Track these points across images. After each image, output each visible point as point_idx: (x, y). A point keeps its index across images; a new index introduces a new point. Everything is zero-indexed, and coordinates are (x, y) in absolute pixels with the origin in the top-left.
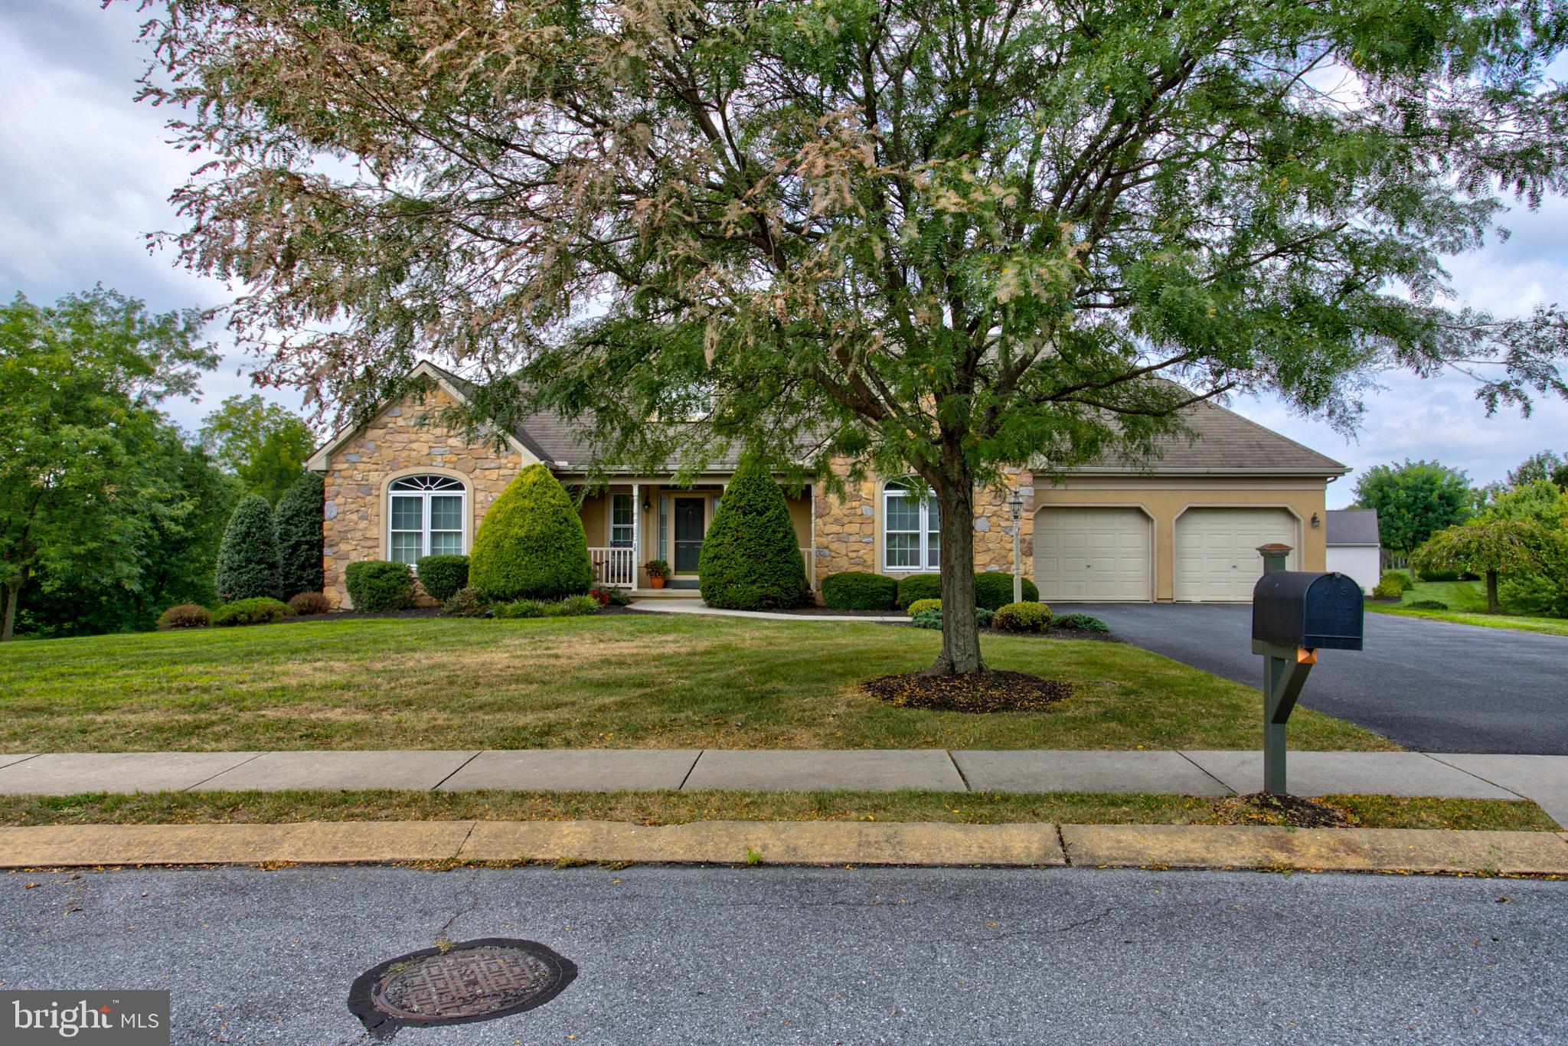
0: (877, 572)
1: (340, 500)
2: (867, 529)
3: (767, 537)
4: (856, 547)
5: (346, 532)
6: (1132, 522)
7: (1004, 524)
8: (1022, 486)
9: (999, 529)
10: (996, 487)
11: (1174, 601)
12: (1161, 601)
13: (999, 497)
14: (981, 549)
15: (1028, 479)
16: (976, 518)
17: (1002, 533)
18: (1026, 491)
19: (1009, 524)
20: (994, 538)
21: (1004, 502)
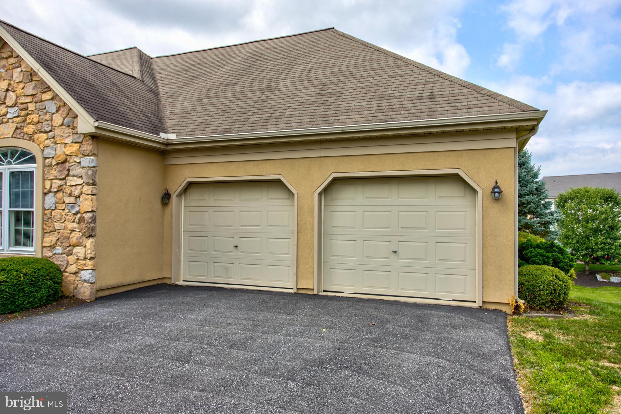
7: (68, 200)
8: (84, 155)
9: (63, 206)
10: (61, 158)
11: (315, 292)
12: (301, 292)
13: (64, 169)
14: (48, 229)
15: (88, 146)
16: (45, 194)
17: (66, 211)
18: (86, 161)
19: (72, 200)
20: (59, 216)
21: (68, 175)
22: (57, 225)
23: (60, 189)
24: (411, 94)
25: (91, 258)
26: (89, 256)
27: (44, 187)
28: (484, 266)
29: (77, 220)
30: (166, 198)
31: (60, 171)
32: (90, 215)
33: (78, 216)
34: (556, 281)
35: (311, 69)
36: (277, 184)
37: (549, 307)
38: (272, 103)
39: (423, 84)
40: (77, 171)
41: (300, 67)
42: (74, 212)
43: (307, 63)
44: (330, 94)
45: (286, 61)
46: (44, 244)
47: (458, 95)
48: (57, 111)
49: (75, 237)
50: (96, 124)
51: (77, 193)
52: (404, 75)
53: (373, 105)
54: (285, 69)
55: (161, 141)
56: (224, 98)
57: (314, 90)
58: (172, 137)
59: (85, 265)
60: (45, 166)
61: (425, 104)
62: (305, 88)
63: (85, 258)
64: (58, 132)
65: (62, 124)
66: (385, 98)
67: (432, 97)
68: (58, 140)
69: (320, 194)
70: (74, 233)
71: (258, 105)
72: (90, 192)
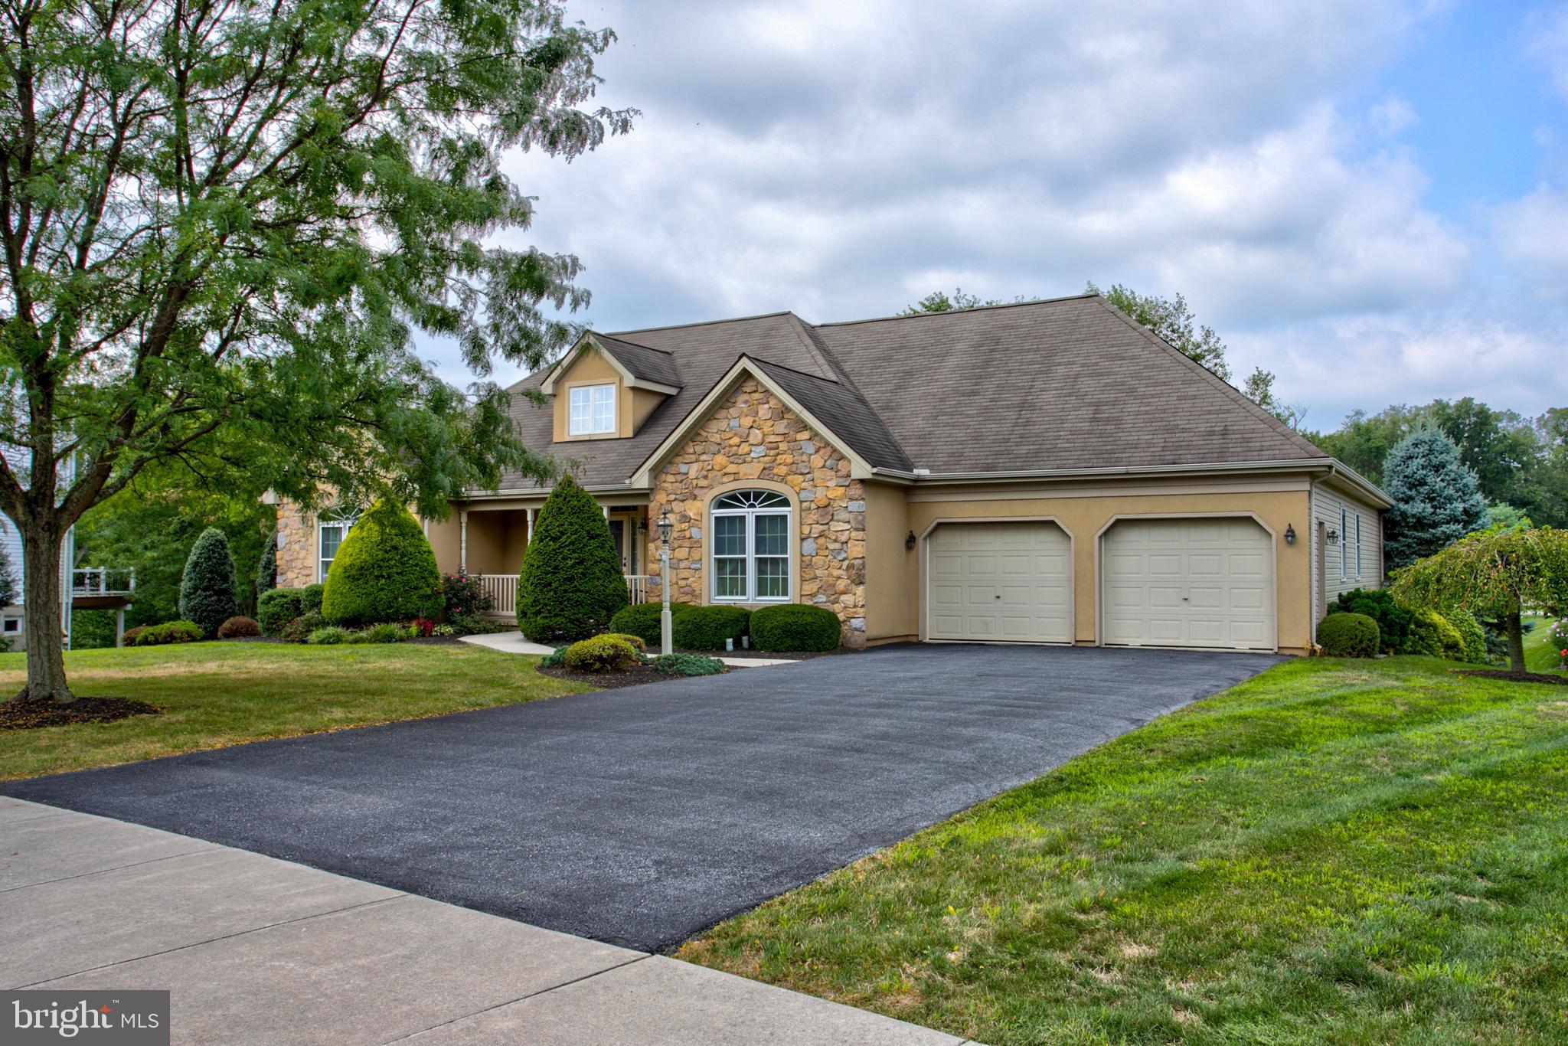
0: (705, 604)
1: (288, 531)
2: (696, 555)
3: (553, 564)
4: (685, 574)
5: (292, 561)
6: (1044, 540)
7: (831, 546)
8: (851, 499)
9: (826, 552)
10: (824, 502)
11: (1097, 644)
12: (1080, 644)
13: (827, 513)
14: (807, 577)
15: (857, 491)
16: (802, 540)
17: (830, 557)
18: (854, 506)
19: (837, 546)
20: (821, 563)
21: (832, 520)
22: (818, 573)
23: (821, 535)
24: (1203, 427)
25: (863, 606)
26: (861, 604)
27: (802, 533)
28: (1279, 610)
29: (844, 567)
30: (911, 541)
31: (822, 516)
32: (860, 561)
33: (846, 563)
34: (1359, 627)
35: (1077, 377)
36: (1051, 525)
37: (1350, 654)
38: (1037, 429)
39: (1217, 412)
40: (845, 516)
41: (1061, 370)
42: (840, 558)
43: (1069, 363)
44: (1108, 421)
45: (1038, 357)
46: (803, 593)
47: (1253, 431)
48: (817, 452)
49: (841, 585)
50: (875, 470)
51: (844, 538)
52: (1195, 397)
53: (1159, 439)
54: (1041, 372)
55: (913, 478)
56: (968, 416)
57: (1086, 412)
58: (925, 472)
59: (855, 613)
60: (802, 510)
61: (1217, 441)
62: (1075, 409)
63: (855, 606)
64: (817, 474)
65: (824, 467)
66: (1171, 430)
67: (1225, 432)
68: (818, 482)
69: (1100, 537)
70: (840, 581)
71: (1019, 430)
72: (860, 538)
